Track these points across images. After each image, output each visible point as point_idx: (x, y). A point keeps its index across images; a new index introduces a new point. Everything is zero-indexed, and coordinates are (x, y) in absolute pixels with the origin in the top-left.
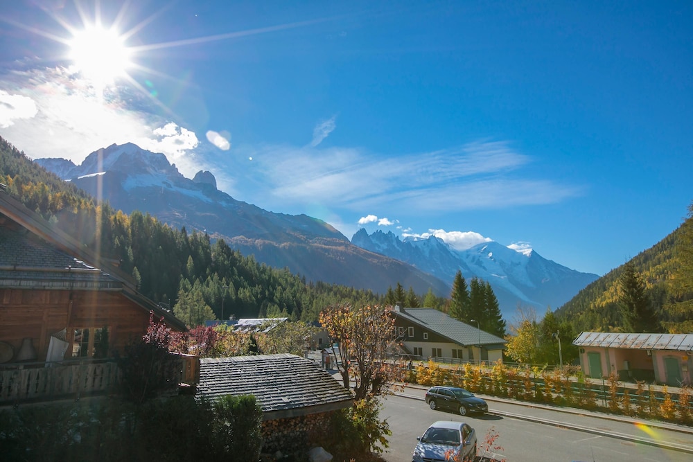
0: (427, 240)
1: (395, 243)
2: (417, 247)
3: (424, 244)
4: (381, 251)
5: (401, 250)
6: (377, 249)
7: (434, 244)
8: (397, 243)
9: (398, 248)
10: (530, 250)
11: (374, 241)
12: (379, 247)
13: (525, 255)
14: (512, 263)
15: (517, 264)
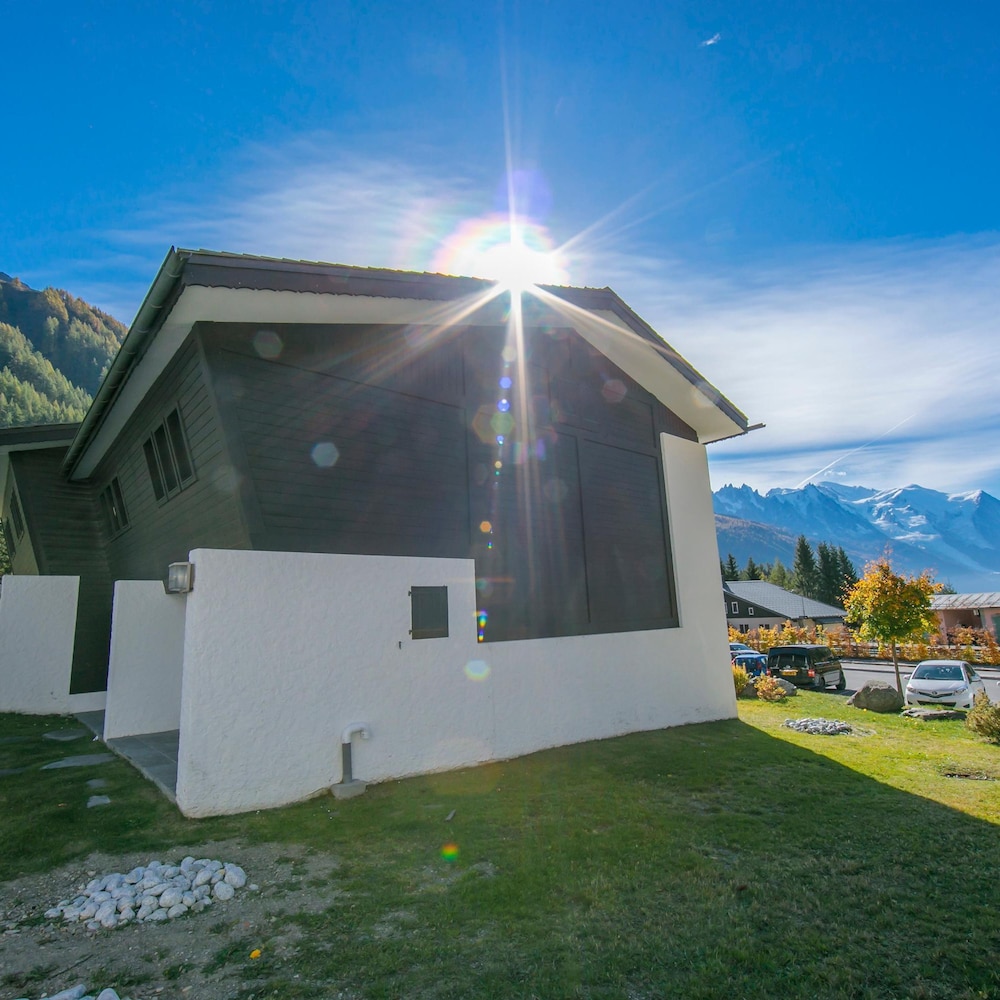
0: (802, 491)
1: (753, 500)
2: (786, 502)
3: (798, 497)
4: (734, 512)
5: (763, 509)
6: (728, 509)
7: (813, 495)
8: (757, 500)
9: (758, 506)
10: (977, 493)
11: (723, 500)
12: (730, 507)
13: (970, 501)
14: (947, 513)
15: (956, 516)
